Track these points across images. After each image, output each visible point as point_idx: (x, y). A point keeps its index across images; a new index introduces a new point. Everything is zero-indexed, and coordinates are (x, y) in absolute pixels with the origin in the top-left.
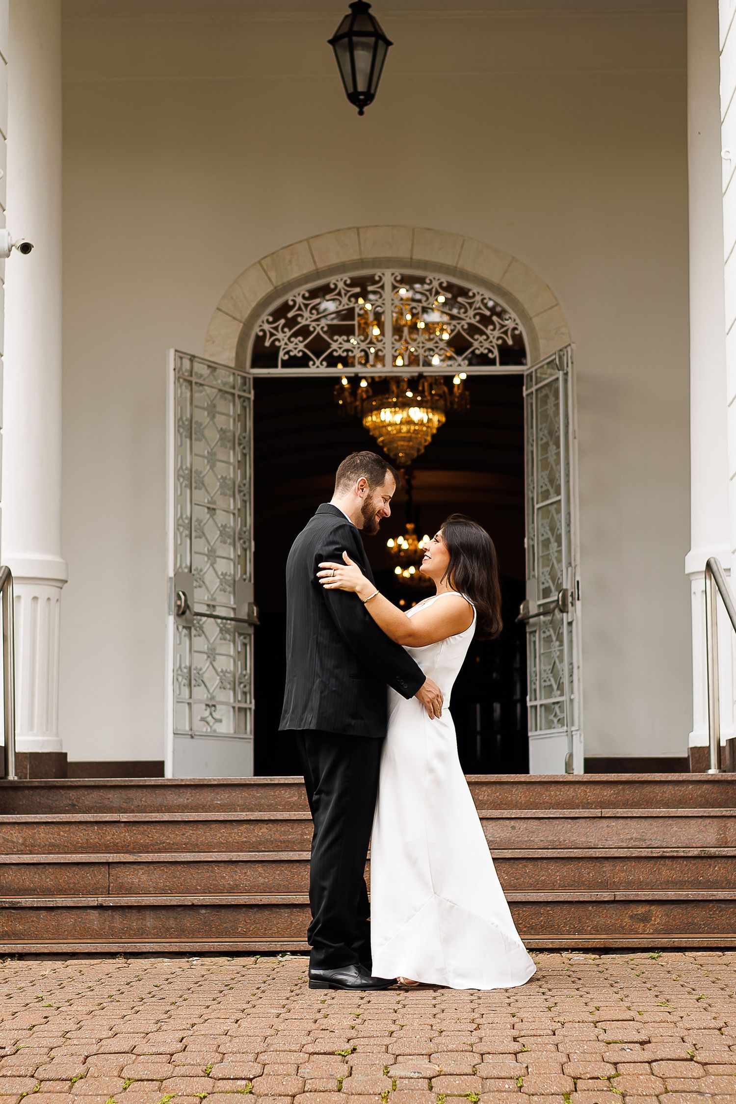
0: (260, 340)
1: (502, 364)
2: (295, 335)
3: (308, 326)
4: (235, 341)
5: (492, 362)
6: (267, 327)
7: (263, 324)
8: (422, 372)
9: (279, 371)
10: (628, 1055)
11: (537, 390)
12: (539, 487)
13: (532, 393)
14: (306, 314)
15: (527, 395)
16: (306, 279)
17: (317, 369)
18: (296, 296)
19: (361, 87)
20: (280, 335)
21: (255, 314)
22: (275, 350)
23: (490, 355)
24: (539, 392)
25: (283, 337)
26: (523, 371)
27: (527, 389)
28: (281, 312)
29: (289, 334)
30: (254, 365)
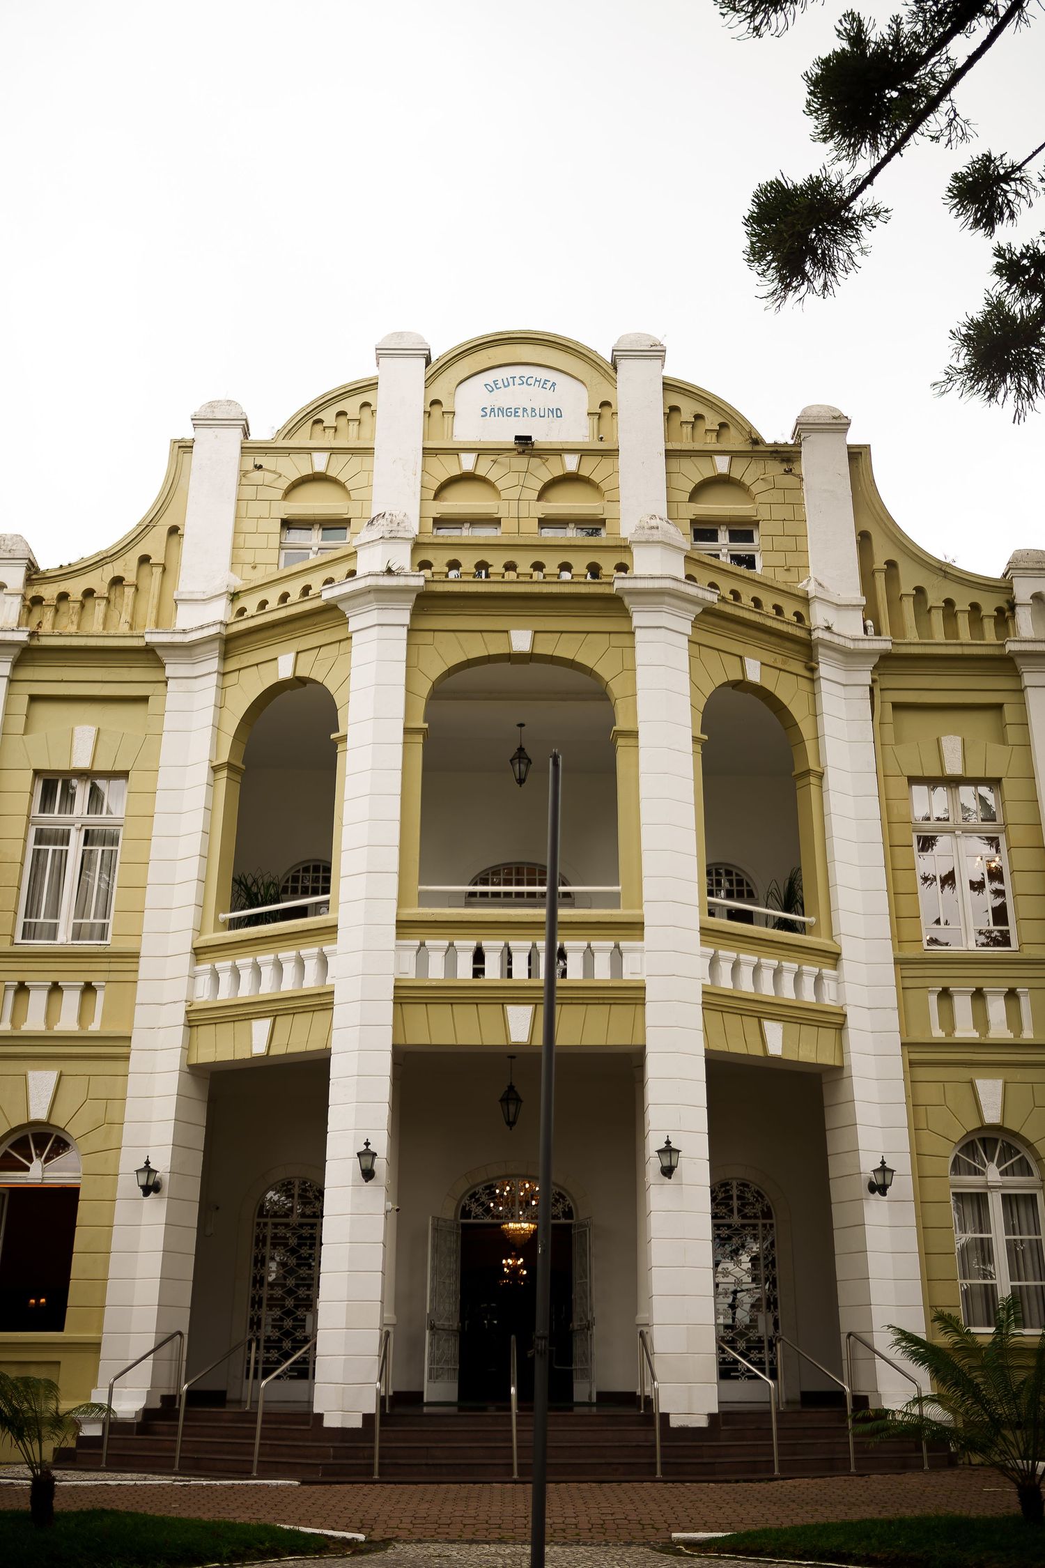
0: (464, 1207)
1: (563, 1218)
2: (478, 1206)
3: (483, 1202)
4: (454, 1208)
5: (559, 1218)
6: (467, 1202)
7: (466, 1201)
9: (471, 1221)
10: (607, 1518)
11: (578, 1232)
12: (579, 1273)
13: (576, 1233)
14: (483, 1196)
15: (574, 1233)
16: (484, 1182)
17: (488, 1220)
18: (480, 1189)
19: (511, 1119)
20: (472, 1205)
21: (462, 1197)
22: (470, 1211)
23: (558, 1215)
25: (473, 1206)
26: (572, 1222)
27: (573, 1230)
28: (473, 1196)
29: (476, 1204)
30: (461, 1218)
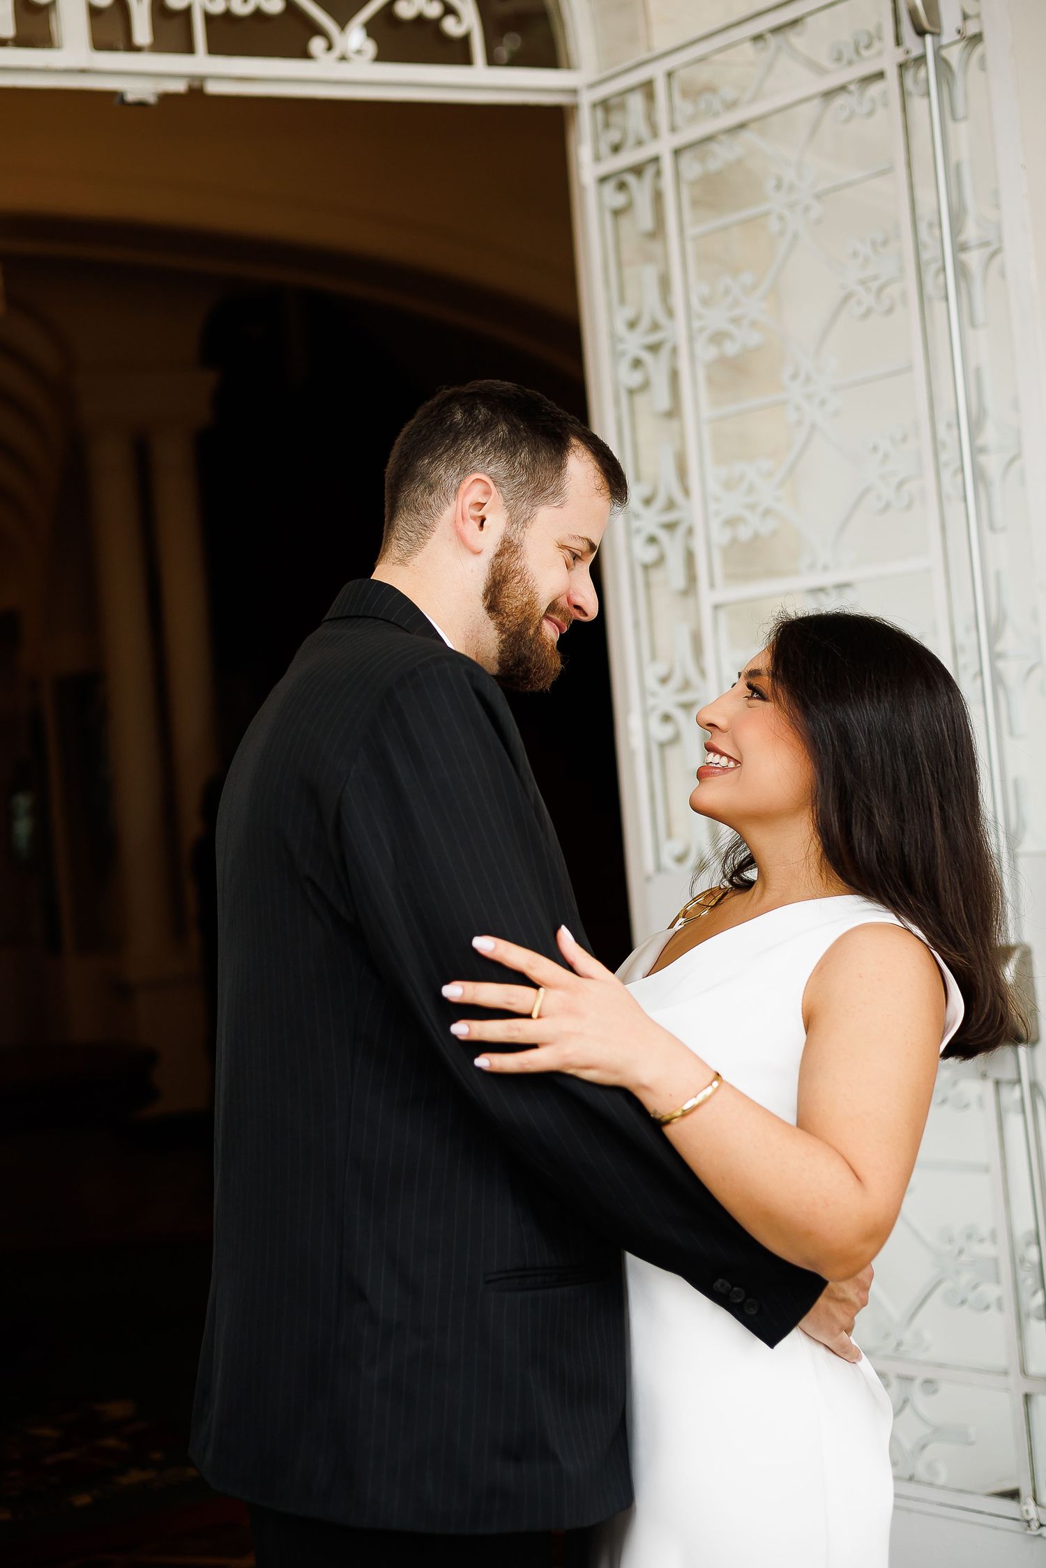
1: (492, 61)
5: (458, 52)
8: (203, 78)
11: (677, 152)
12: (715, 525)
13: (656, 160)
15: (603, 180)
23: (451, 27)
24: (686, 159)
26: (574, 92)
27: (597, 158)
